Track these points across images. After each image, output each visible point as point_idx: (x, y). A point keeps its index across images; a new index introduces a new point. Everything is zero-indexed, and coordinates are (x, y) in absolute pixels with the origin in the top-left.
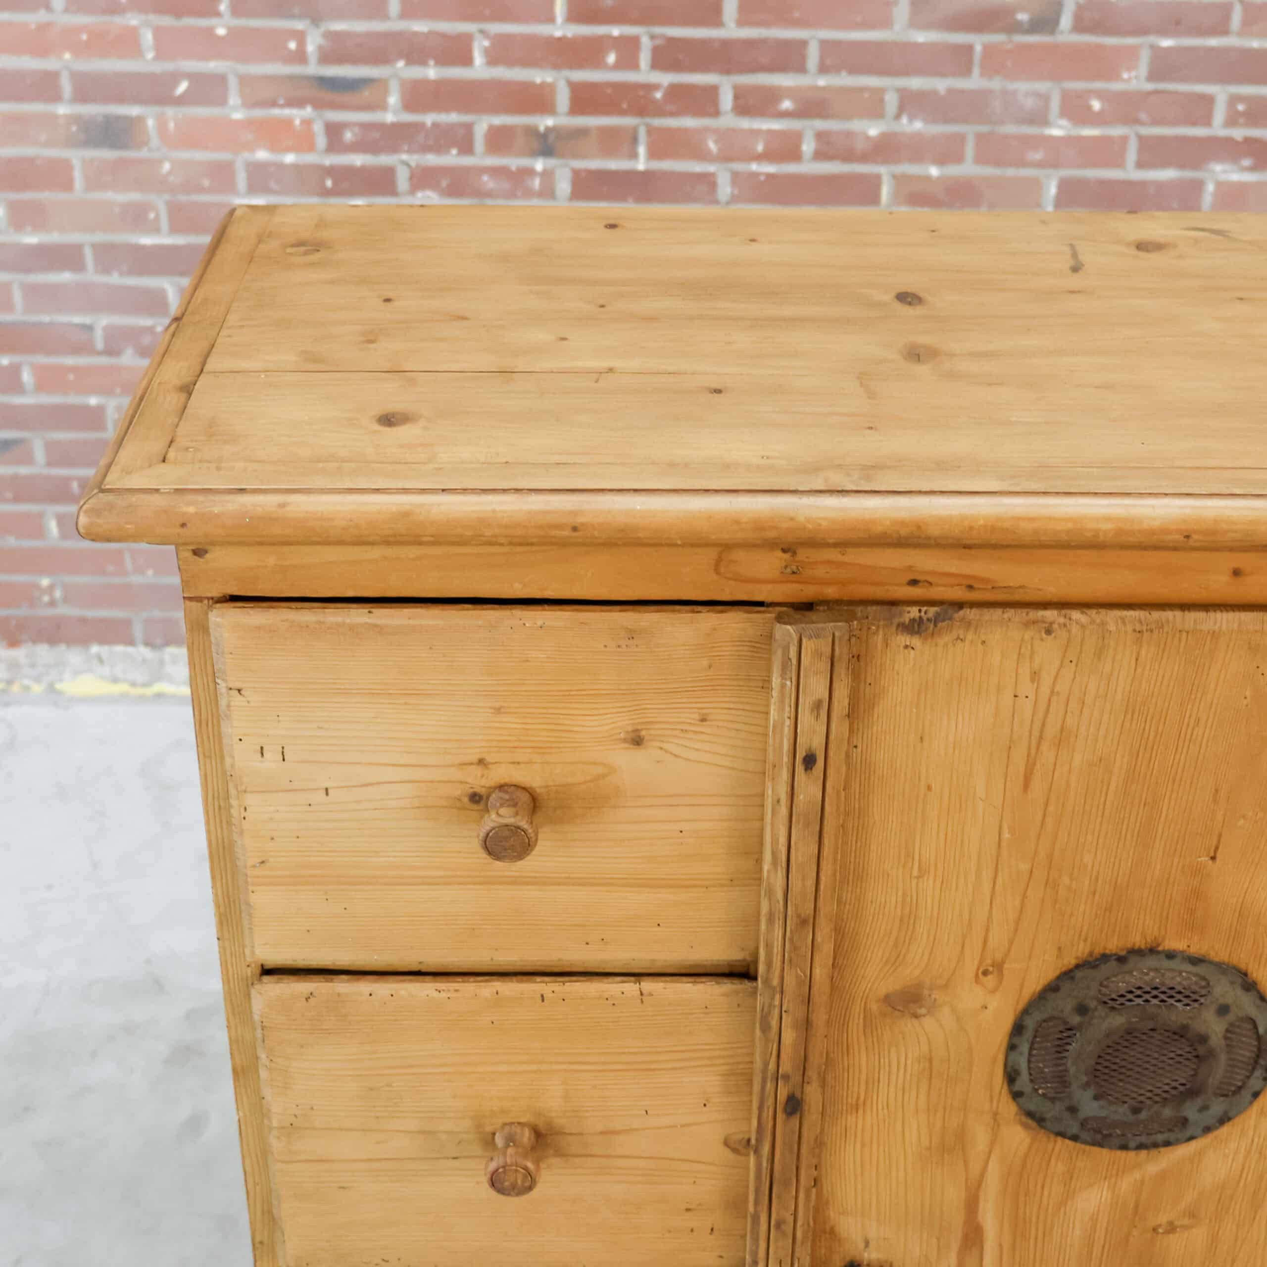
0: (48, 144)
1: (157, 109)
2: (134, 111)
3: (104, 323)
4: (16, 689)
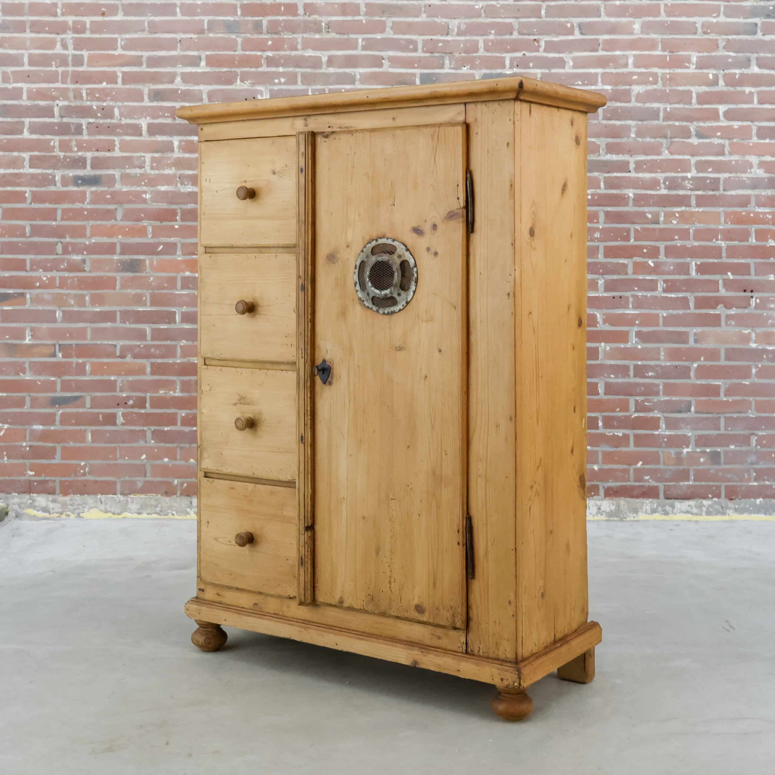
0: (109, 271)
1: (150, 257)
2: (142, 257)
3: (121, 344)
4: (63, 516)
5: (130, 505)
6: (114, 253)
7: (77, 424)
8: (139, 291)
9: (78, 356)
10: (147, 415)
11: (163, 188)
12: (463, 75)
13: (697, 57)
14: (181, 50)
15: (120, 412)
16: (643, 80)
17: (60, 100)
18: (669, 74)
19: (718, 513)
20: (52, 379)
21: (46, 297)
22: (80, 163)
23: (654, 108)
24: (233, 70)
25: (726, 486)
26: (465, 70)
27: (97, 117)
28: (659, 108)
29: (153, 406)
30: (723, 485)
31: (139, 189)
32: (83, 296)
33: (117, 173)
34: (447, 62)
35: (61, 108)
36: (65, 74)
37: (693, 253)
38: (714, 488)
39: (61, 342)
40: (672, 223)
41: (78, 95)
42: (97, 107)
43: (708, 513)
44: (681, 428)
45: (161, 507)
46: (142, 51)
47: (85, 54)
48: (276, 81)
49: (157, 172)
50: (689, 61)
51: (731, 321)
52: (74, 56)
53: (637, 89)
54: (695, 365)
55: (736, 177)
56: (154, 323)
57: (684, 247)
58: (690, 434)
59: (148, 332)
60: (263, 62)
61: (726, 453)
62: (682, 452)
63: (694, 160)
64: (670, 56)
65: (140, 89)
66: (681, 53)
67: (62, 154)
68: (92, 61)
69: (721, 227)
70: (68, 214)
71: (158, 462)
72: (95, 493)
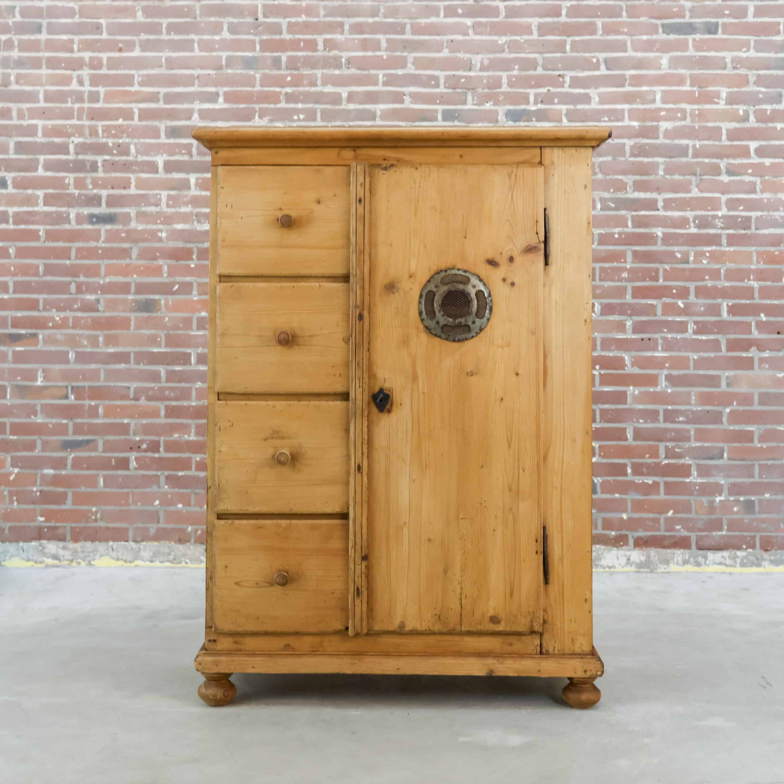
0: (124, 311)
1: (165, 296)
2: (157, 297)
3: (135, 386)
4: (74, 564)
5: (142, 553)
6: (128, 292)
7: (88, 468)
8: (153, 332)
9: (91, 398)
10: (161, 459)
11: (179, 227)
12: (486, 111)
13: (727, 93)
14: (199, 86)
15: (133, 456)
16: (671, 116)
17: (75, 136)
18: (698, 109)
19: (752, 564)
20: (64, 421)
21: (58, 337)
22: (95, 200)
23: (682, 144)
24: (252, 106)
25: (761, 537)
26: (488, 106)
27: (113, 155)
28: (687, 145)
29: (167, 450)
30: (758, 535)
31: (154, 227)
32: (96, 337)
33: (132, 211)
34: (470, 98)
35: (76, 145)
36: (81, 110)
37: (724, 293)
38: (748, 538)
39: (75, 384)
40: (703, 263)
41: (93, 132)
42: (113, 144)
43: (743, 565)
44: (714, 476)
45: (175, 555)
46: (158, 87)
47: (102, 90)
48: (295, 117)
49: (173, 210)
50: (719, 97)
51: (765, 365)
52: (90, 92)
53: (665, 125)
54: (728, 410)
55: (768, 216)
56: (168, 364)
57: (715, 288)
58: (723, 482)
59: (163, 374)
60: (282, 98)
61: (760, 501)
62: (714, 501)
63: (724, 198)
64: (699, 91)
65: (157, 126)
66: (711, 88)
67: (77, 192)
68: (109, 97)
69: (753, 267)
70: (82, 253)
71: (172, 508)
72: (107, 540)
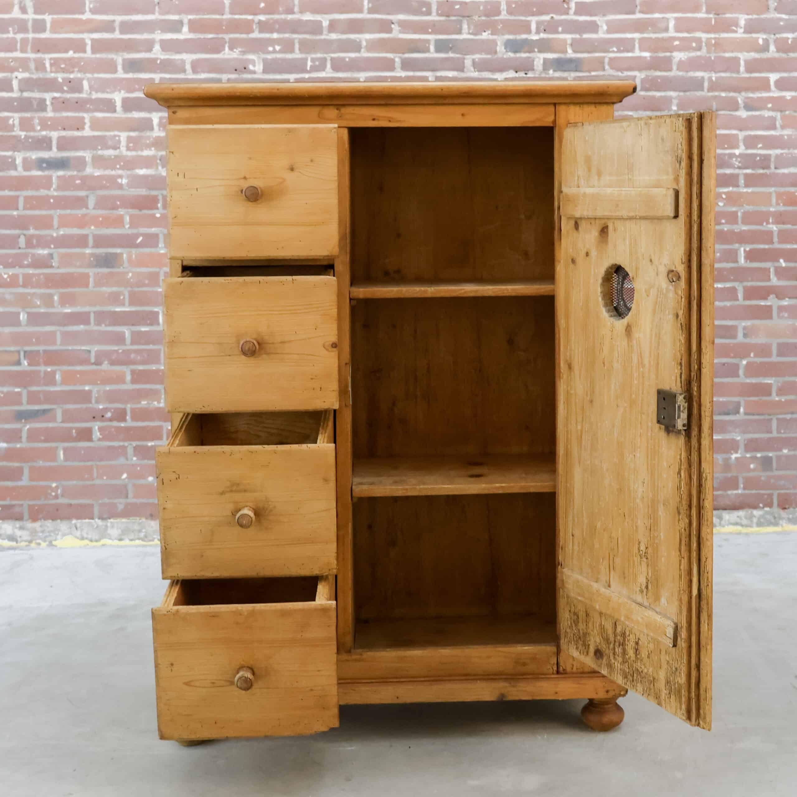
0: (81, 267)
1: (128, 250)
2: (118, 251)
3: (96, 349)
4: (33, 545)
5: (110, 531)
6: (86, 246)
7: (46, 441)
8: (115, 289)
9: (47, 364)
10: (128, 429)
11: (142, 172)
12: (483, 41)
13: (746, 20)
14: (160, 14)
15: (96, 426)
16: (685, 46)
17: (19, 71)
18: (715, 38)
19: (770, 524)
20: (17, 390)
21: (8, 297)
22: (45, 144)
23: (697, 77)
24: (220, 36)
25: (779, 495)
26: (485, 36)
27: (63, 91)
28: (703, 78)
29: (134, 419)
30: (776, 493)
31: (113, 173)
32: (51, 296)
33: (87, 155)
34: (465, 26)
35: (20, 81)
36: (24, 41)
37: (742, 238)
38: (766, 496)
39: (27, 348)
40: (719, 206)
41: (40, 66)
42: (63, 79)
43: (759, 524)
44: (730, 432)
45: (146, 532)
46: (113, 14)
47: (48, 18)
48: (271, 49)
49: (134, 153)
50: (737, 25)
51: (784, 313)
52: (35, 21)
53: (678, 56)
54: (744, 362)
55: (789, 154)
56: (133, 325)
57: (732, 232)
58: (739, 438)
59: (127, 335)
60: (254, 27)
61: (779, 458)
62: (730, 458)
63: (742, 135)
64: (715, 19)
65: (112, 59)
66: (728, 15)
67: (23, 134)
68: (56, 26)
69: (772, 209)
70: (30, 203)
71: (142, 482)
72: (69, 518)
